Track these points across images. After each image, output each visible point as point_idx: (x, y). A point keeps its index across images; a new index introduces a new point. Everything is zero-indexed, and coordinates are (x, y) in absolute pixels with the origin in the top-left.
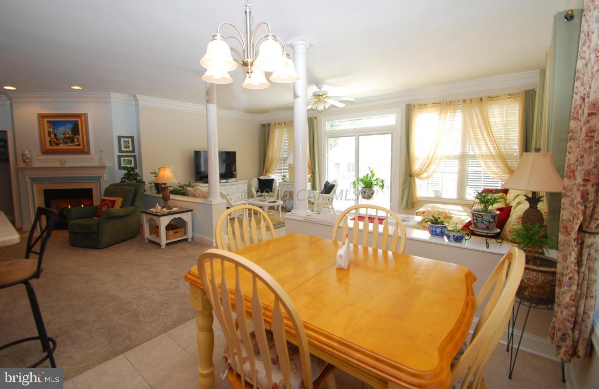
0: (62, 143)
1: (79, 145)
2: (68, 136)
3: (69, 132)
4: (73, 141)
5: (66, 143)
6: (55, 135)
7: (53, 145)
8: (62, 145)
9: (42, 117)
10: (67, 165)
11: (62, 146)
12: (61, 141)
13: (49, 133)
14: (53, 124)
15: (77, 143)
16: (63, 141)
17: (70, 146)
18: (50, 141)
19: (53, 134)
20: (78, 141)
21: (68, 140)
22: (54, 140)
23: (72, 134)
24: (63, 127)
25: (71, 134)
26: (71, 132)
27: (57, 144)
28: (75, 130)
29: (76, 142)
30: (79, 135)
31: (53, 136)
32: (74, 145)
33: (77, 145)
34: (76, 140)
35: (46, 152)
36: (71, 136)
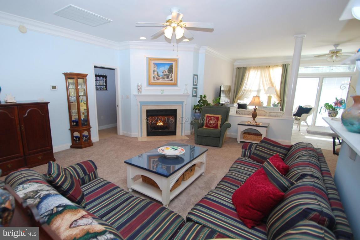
0: (161, 79)
1: (172, 80)
2: (165, 73)
3: (167, 71)
4: (168, 77)
5: (164, 78)
6: (157, 73)
7: (156, 79)
9: (150, 59)
10: (164, 93)
11: (161, 81)
12: (161, 77)
13: (154, 71)
14: (157, 65)
15: (171, 79)
16: (162, 77)
17: (166, 81)
18: (154, 77)
19: (156, 72)
20: (171, 77)
21: (165, 77)
22: (156, 76)
23: (168, 73)
24: (163, 68)
25: (167, 72)
26: (168, 71)
27: (158, 79)
28: (170, 70)
30: (172, 73)
31: (156, 73)
32: (168, 80)
33: (170, 80)
34: (170, 76)
35: (150, 84)
36: (168, 74)
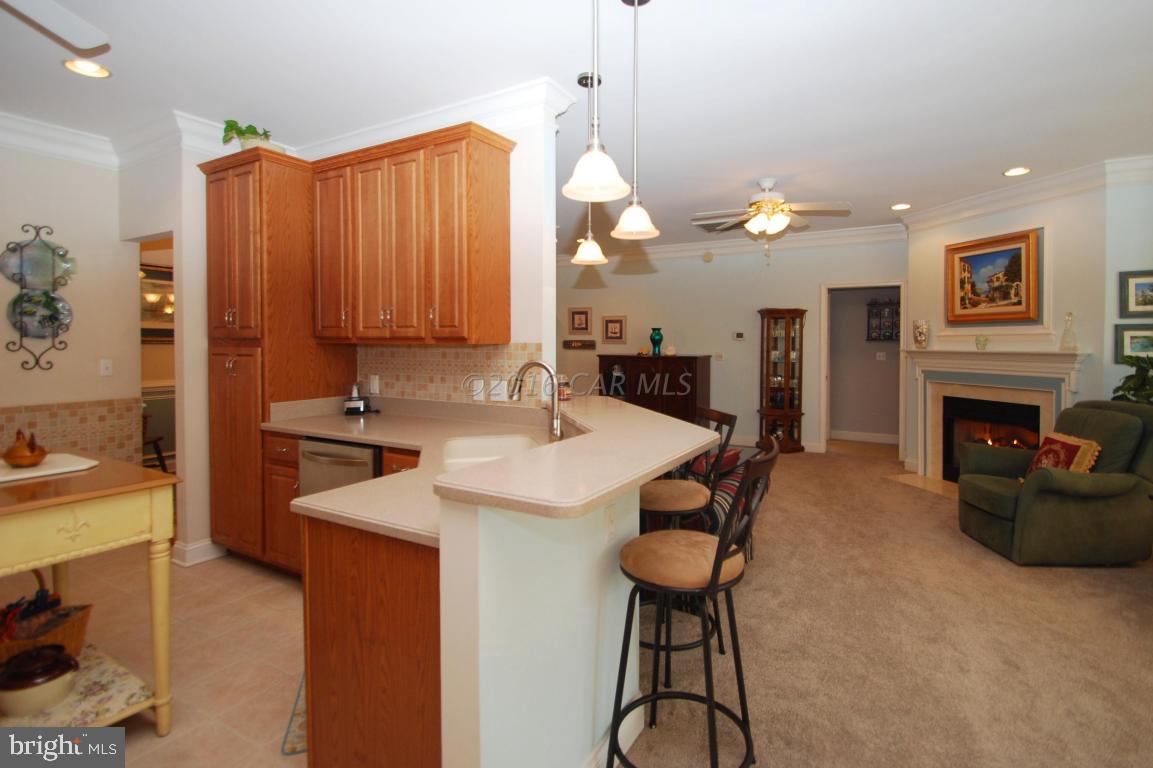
0: (984, 302)
1: (1019, 303)
2: (996, 284)
3: (1000, 275)
4: (1006, 296)
5: (992, 300)
6: (973, 286)
7: (968, 305)
8: (983, 305)
9: (951, 250)
10: (990, 348)
11: (984, 309)
12: (983, 297)
13: (962, 282)
14: (971, 263)
15: (1015, 300)
16: (987, 297)
17: (1001, 307)
18: (963, 299)
19: (969, 282)
20: (1017, 294)
21: (997, 295)
22: (970, 295)
23: (1006, 280)
24: (990, 267)
25: (1003, 279)
26: (1005, 275)
27: (975, 304)
28: (1013, 272)
29: (1012, 296)
30: (1020, 281)
31: (968, 287)
32: (1007, 305)
33: (1014, 304)
34: (1013, 292)
35: (954, 321)
36: (1004, 284)
